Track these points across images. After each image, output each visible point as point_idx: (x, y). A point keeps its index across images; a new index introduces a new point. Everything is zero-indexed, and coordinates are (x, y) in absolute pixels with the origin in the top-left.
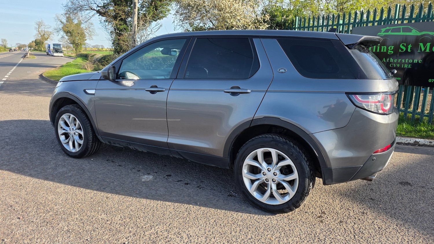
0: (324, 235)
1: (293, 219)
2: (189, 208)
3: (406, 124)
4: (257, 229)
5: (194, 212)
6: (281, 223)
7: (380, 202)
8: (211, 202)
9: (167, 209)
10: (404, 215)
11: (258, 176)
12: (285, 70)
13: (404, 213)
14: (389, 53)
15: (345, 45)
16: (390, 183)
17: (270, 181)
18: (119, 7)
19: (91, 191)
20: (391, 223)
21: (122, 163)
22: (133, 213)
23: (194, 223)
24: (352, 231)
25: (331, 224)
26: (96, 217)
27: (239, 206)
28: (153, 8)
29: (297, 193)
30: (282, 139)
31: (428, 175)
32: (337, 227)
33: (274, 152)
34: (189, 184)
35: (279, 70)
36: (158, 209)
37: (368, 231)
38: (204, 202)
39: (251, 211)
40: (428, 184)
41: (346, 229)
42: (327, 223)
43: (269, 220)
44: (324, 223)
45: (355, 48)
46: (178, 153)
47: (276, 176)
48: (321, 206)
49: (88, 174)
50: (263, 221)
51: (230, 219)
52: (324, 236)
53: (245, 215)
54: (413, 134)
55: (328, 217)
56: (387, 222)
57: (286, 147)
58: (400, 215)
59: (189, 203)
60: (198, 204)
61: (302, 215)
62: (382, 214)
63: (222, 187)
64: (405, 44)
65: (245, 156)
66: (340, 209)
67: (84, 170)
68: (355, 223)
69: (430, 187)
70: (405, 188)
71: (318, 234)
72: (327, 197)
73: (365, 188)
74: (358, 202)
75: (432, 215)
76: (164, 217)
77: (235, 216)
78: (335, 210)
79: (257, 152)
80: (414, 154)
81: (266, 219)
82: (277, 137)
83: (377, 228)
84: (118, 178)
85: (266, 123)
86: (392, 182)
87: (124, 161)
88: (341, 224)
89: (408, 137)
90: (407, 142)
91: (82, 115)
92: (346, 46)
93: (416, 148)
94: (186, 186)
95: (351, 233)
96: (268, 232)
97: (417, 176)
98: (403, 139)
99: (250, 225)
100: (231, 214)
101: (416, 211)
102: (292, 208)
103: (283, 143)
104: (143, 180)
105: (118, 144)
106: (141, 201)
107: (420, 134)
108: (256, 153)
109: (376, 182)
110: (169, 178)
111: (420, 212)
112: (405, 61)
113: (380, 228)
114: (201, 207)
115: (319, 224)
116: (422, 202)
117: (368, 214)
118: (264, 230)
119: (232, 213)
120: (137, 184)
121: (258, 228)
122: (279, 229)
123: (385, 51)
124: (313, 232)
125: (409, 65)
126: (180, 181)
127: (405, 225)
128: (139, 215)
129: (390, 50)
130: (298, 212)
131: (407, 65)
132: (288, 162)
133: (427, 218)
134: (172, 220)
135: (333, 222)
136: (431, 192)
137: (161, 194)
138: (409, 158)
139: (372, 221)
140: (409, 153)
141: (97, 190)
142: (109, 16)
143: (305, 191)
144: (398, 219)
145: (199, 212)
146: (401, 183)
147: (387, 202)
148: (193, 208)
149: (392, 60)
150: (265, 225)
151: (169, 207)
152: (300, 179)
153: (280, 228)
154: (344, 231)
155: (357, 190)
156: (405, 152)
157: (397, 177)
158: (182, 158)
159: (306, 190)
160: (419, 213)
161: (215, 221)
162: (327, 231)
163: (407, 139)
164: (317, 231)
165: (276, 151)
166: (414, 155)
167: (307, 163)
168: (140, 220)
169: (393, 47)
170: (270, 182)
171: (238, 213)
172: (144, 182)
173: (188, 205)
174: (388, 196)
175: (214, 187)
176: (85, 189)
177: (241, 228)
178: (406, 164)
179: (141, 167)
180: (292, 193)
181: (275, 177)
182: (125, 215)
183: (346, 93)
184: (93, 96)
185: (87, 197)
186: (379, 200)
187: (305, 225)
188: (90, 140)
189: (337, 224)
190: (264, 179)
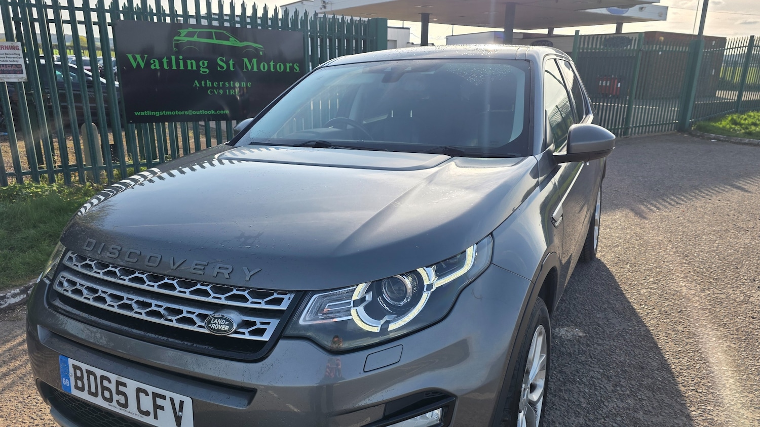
14: (203, 72)
64: (224, 59)
112: (229, 84)
123: (195, 68)
129: (203, 68)
149: (210, 83)
169: (206, 62)
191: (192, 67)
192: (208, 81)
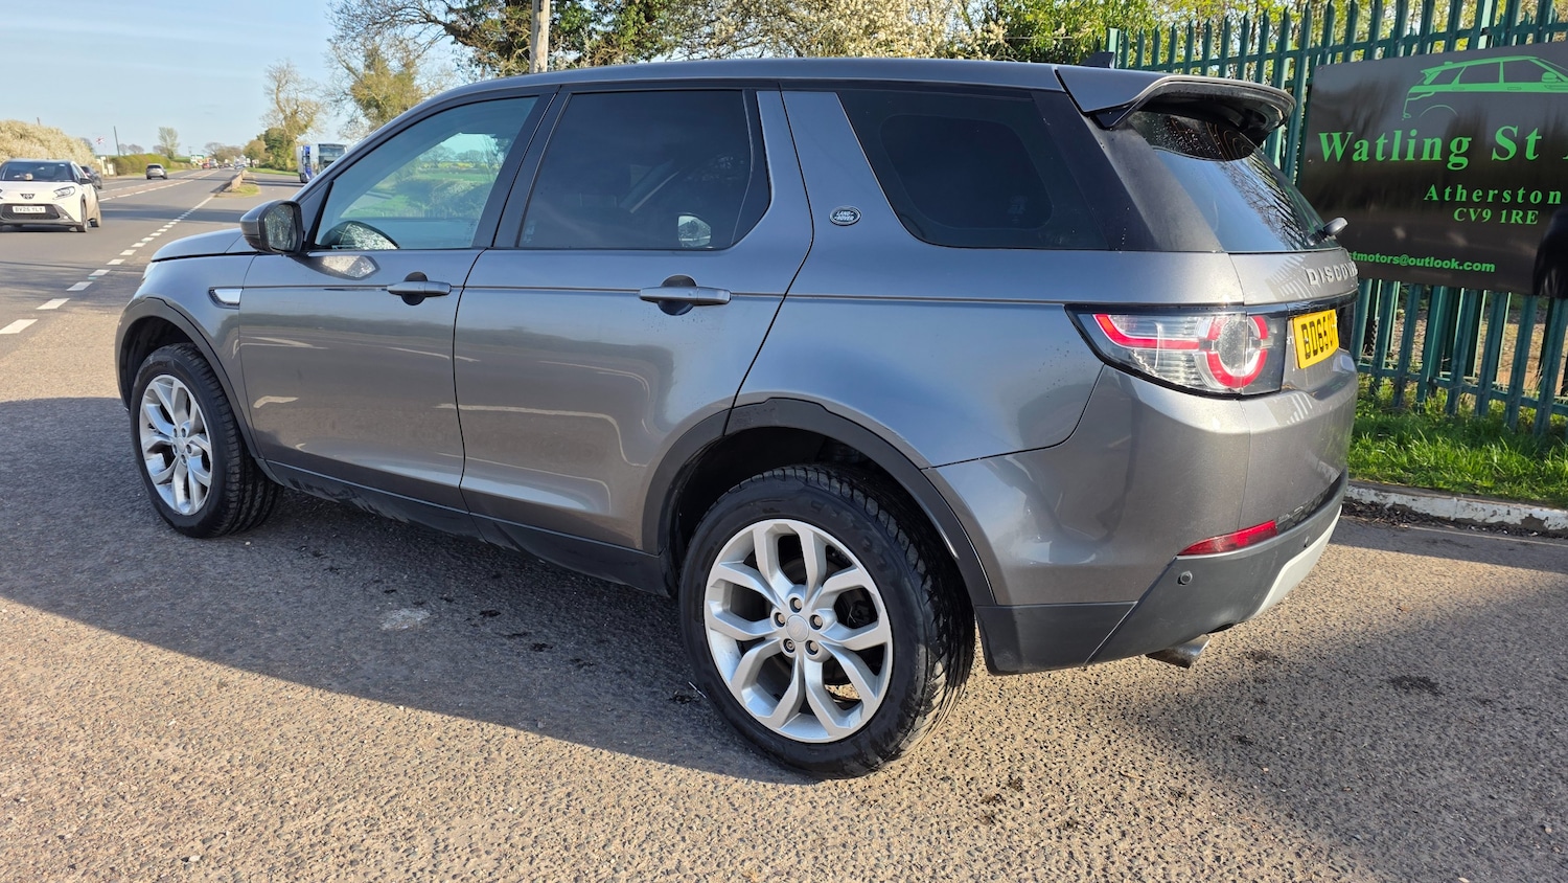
0: (976, 872)
1: (880, 802)
2: (497, 738)
3: (1503, 448)
4: (715, 835)
5: (511, 754)
6: (825, 817)
7: (1271, 754)
8: (594, 719)
9: (412, 739)
10: (1349, 810)
11: (759, 629)
12: (855, 215)
13: (1351, 806)
14: (1454, 165)
15: (1086, 115)
16: (1350, 681)
17: (800, 648)
18: (521, 10)
19: (181, 656)
20: (1281, 840)
21: (345, 561)
22: (283, 747)
23: (486, 796)
24: (1099, 863)
25: (1027, 829)
26: (141, 754)
27: (694, 742)
28: (638, 14)
29: (888, 700)
30: (837, 488)
31: (1530, 656)
32: (1042, 845)
33: (809, 536)
34: (546, 649)
35: (835, 215)
36: (381, 737)
37: (1164, 869)
38: (568, 720)
39: (728, 764)
40: (1512, 692)
41: (1076, 855)
42: (1009, 824)
43: (780, 805)
44: (999, 825)
45: (1129, 126)
46: (501, 531)
47: (820, 631)
48: (1019, 757)
49: (206, 595)
50: (757, 804)
51: (633, 790)
52: (972, 876)
53: (695, 779)
54: (1523, 489)
55: (1026, 804)
56: (1261, 838)
57: (848, 517)
58: (1333, 812)
59: (506, 720)
60: (540, 725)
61: (925, 789)
62: (1259, 801)
63: (667, 665)
64: (1515, 130)
65: (712, 549)
66: (1091, 771)
67: (198, 581)
68: (1124, 834)
69: (1518, 706)
70: (1406, 701)
71: (949, 870)
72: (1063, 721)
73: (1237, 694)
74: (1179, 751)
75: (1472, 819)
76: (389, 767)
77: (657, 778)
78: (1069, 776)
79: (751, 532)
80: (1505, 568)
81: (774, 794)
82: (823, 478)
83: (1209, 860)
84: (298, 616)
85: (777, 421)
86: (1362, 677)
87: (357, 556)
88: (1065, 833)
89: (1501, 498)
90: (1493, 520)
91: (208, 382)
92: (1092, 115)
93: (1526, 544)
94: (532, 655)
95: (1089, 873)
96: (753, 847)
97: (1480, 655)
98: (1480, 506)
99: (697, 816)
100: (644, 771)
101: (1411, 799)
102: (870, 757)
103: (841, 501)
104: (386, 626)
105: (319, 489)
106: (337, 703)
107: (1552, 489)
108: (750, 537)
109: (1294, 674)
110: (484, 624)
111: (1427, 805)
112: (1514, 196)
113: (1223, 859)
114: (547, 738)
115: (976, 827)
116: (1455, 763)
117: (1197, 799)
118: (741, 840)
119: (652, 765)
120: (356, 640)
121: (724, 831)
122: (804, 838)
123: (1437, 157)
124: (934, 860)
125: (1530, 213)
126: (519, 635)
127: (1332, 854)
128: (297, 756)
129: (1456, 155)
130: (915, 776)
131: (1521, 213)
132: (857, 576)
133: (1447, 830)
134: (408, 782)
135: (1037, 825)
136: (1511, 722)
137: (422, 680)
138: (1478, 583)
139: (1200, 830)
140: (1485, 565)
141: (204, 655)
142: (485, 42)
143: (914, 696)
144: (1317, 826)
145: (529, 755)
146: (1397, 682)
147: (1301, 754)
148: (512, 739)
149: (1465, 192)
150: (756, 821)
151: (426, 730)
152: (898, 649)
153: (810, 837)
154: (1062, 866)
155: (1196, 699)
156: (1470, 560)
157: (1390, 658)
158: (515, 549)
159: (919, 692)
160: (1422, 806)
161: (569, 795)
162: (991, 859)
163: (1495, 507)
164: (952, 855)
165: (815, 534)
166: (1506, 572)
167: (924, 582)
168: (294, 774)
169: (1466, 142)
170: (799, 655)
171: (674, 766)
172: (386, 633)
173: (499, 728)
174: (1317, 729)
175: (634, 663)
176: (160, 650)
177: (656, 827)
178: (1455, 607)
179: (406, 577)
180: (872, 702)
181: (814, 635)
182: (248, 753)
183: (1074, 309)
184: (235, 312)
185: (154, 677)
186: (1274, 745)
187: (916, 830)
188: (234, 473)
189: (1049, 831)
190: (779, 639)
191: (1431, 155)
192: (1460, 187)
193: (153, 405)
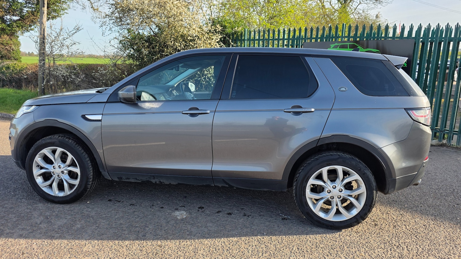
2: (259, 240)
8: (274, 229)
11: (322, 195)
12: (346, 89)
15: (395, 66)
17: (336, 198)
21: (131, 201)
27: (303, 228)
29: (365, 206)
30: (348, 156)
33: (340, 169)
35: (340, 89)
38: (268, 231)
43: (342, 237)
46: (224, 181)
47: (342, 192)
51: (309, 243)
52: (396, 242)
53: (318, 237)
56: (424, 220)
57: (354, 163)
58: (426, 211)
59: (254, 235)
60: (265, 234)
62: (414, 213)
63: (267, 211)
65: (309, 176)
67: (92, 218)
68: (405, 225)
71: (391, 242)
74: (388, 206)
77: (309, 239)
79: (322, 170)
81: (338, 236)
82: (342, 154)
84: (147, 221)
85: (335, 141)
87: (132, 199)
88: (397, 228)
91: (78, 147)
94: (231, 216)
103: (350, 159)
104: (179, 218)
105: (134, 179)
106: (203, 242)
110: (204, 211)
114: (271, 236)
119: (304, 236)
120: (176, 223)
121: (342, 247)
126: (219, 212)
132: (355, 177)
135: (390, 228)
137: (215, 230)
151: (239, 243)
152: (368, 193)
158: (227, 186)
161: (298, 249)
165: (343, 169)
171: (309, 235)
172: (182, 220)
173: (256, 237)
175: (259, 213)
177: (328, 250)
180: (360, 207)
181: (340, 194)
183: (405, 109)
187: (373, 236)
188: (91, 178)
190: (329, 197)
193: (40, 159)
